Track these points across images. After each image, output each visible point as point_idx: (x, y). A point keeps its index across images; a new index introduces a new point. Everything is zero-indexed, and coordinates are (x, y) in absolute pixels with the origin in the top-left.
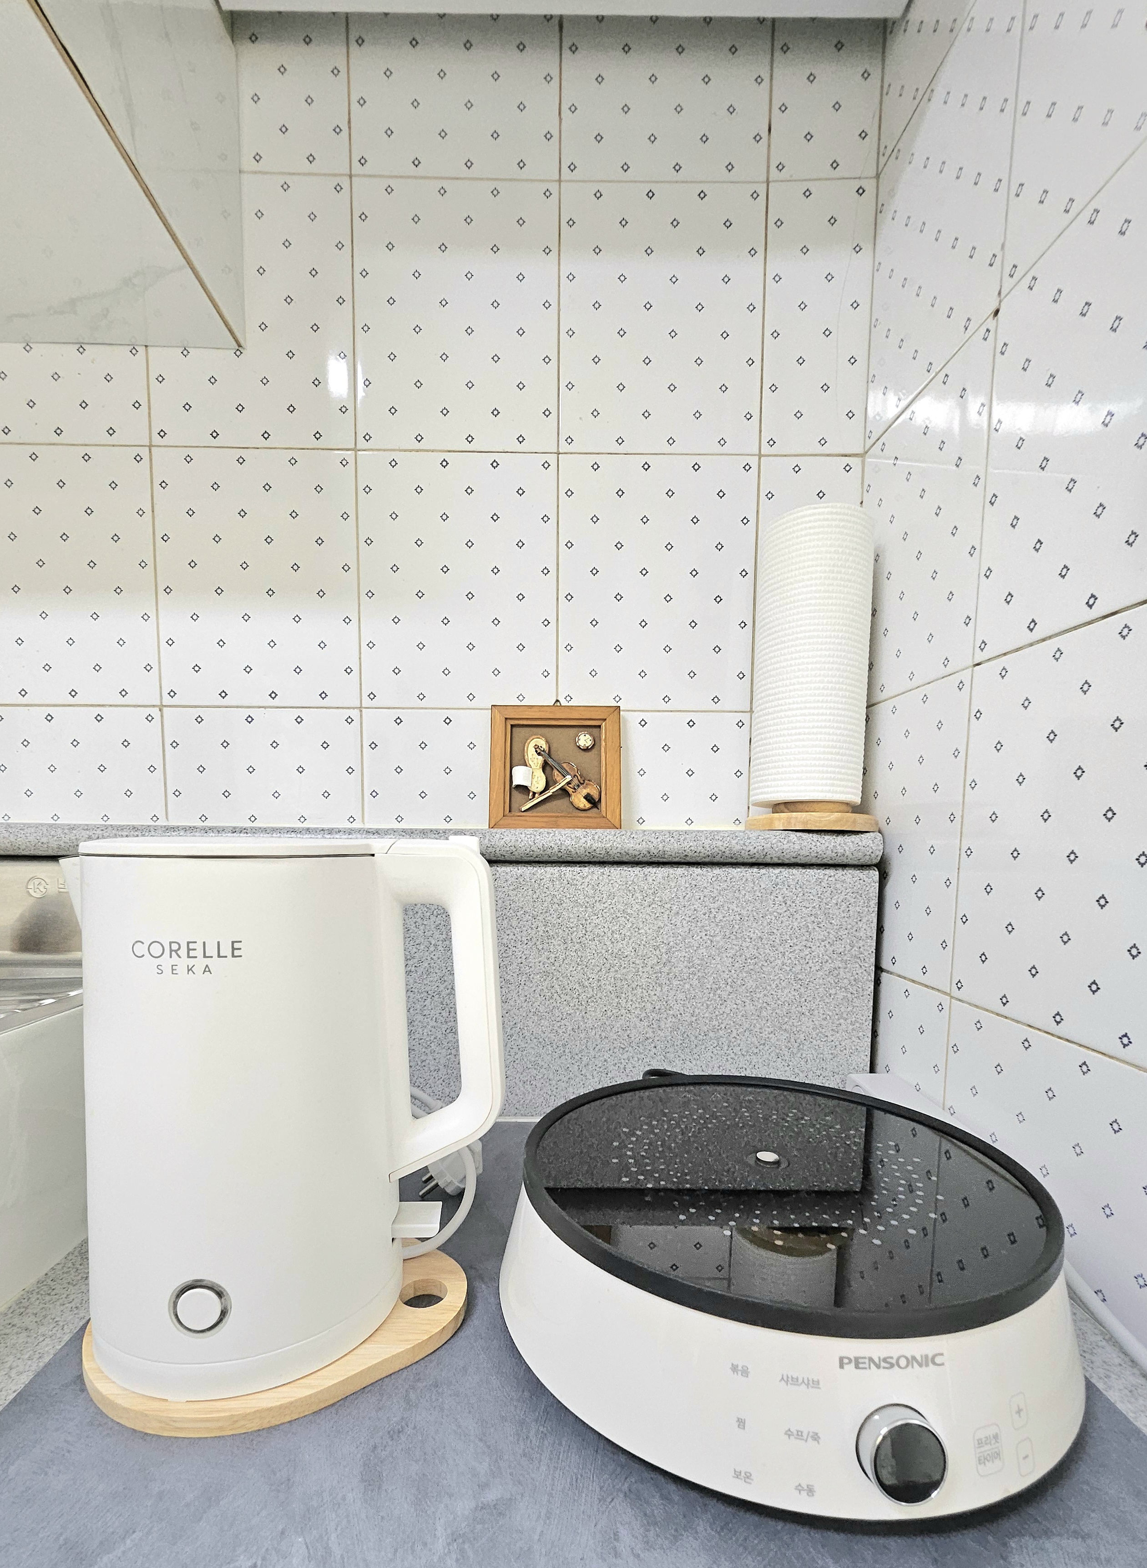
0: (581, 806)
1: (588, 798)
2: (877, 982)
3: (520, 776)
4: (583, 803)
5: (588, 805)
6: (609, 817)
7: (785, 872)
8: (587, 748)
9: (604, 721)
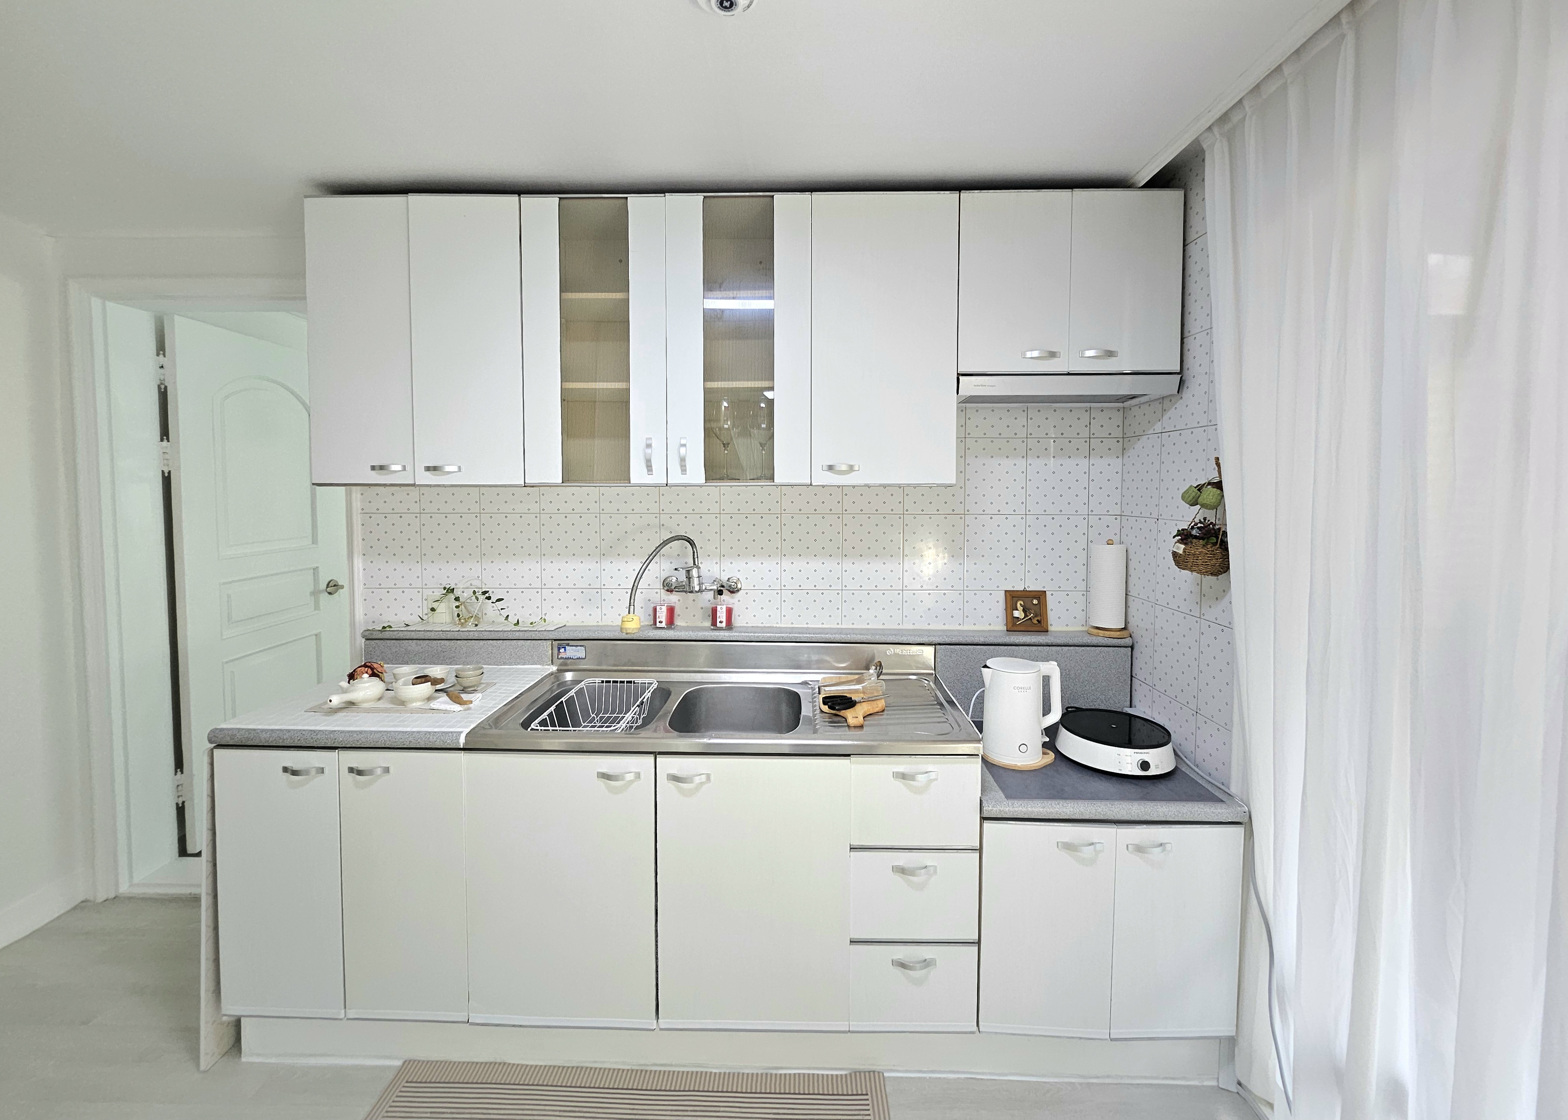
0: (1035, 623)
1: (1038, 621)
2: (1131, 680)
3: (1016, 614)
4: (1036, 622)
5: (1037, 622)
6: (1044, 627)
7: (1103, 648)
8: (1036, 605)
9: (1041, 596)
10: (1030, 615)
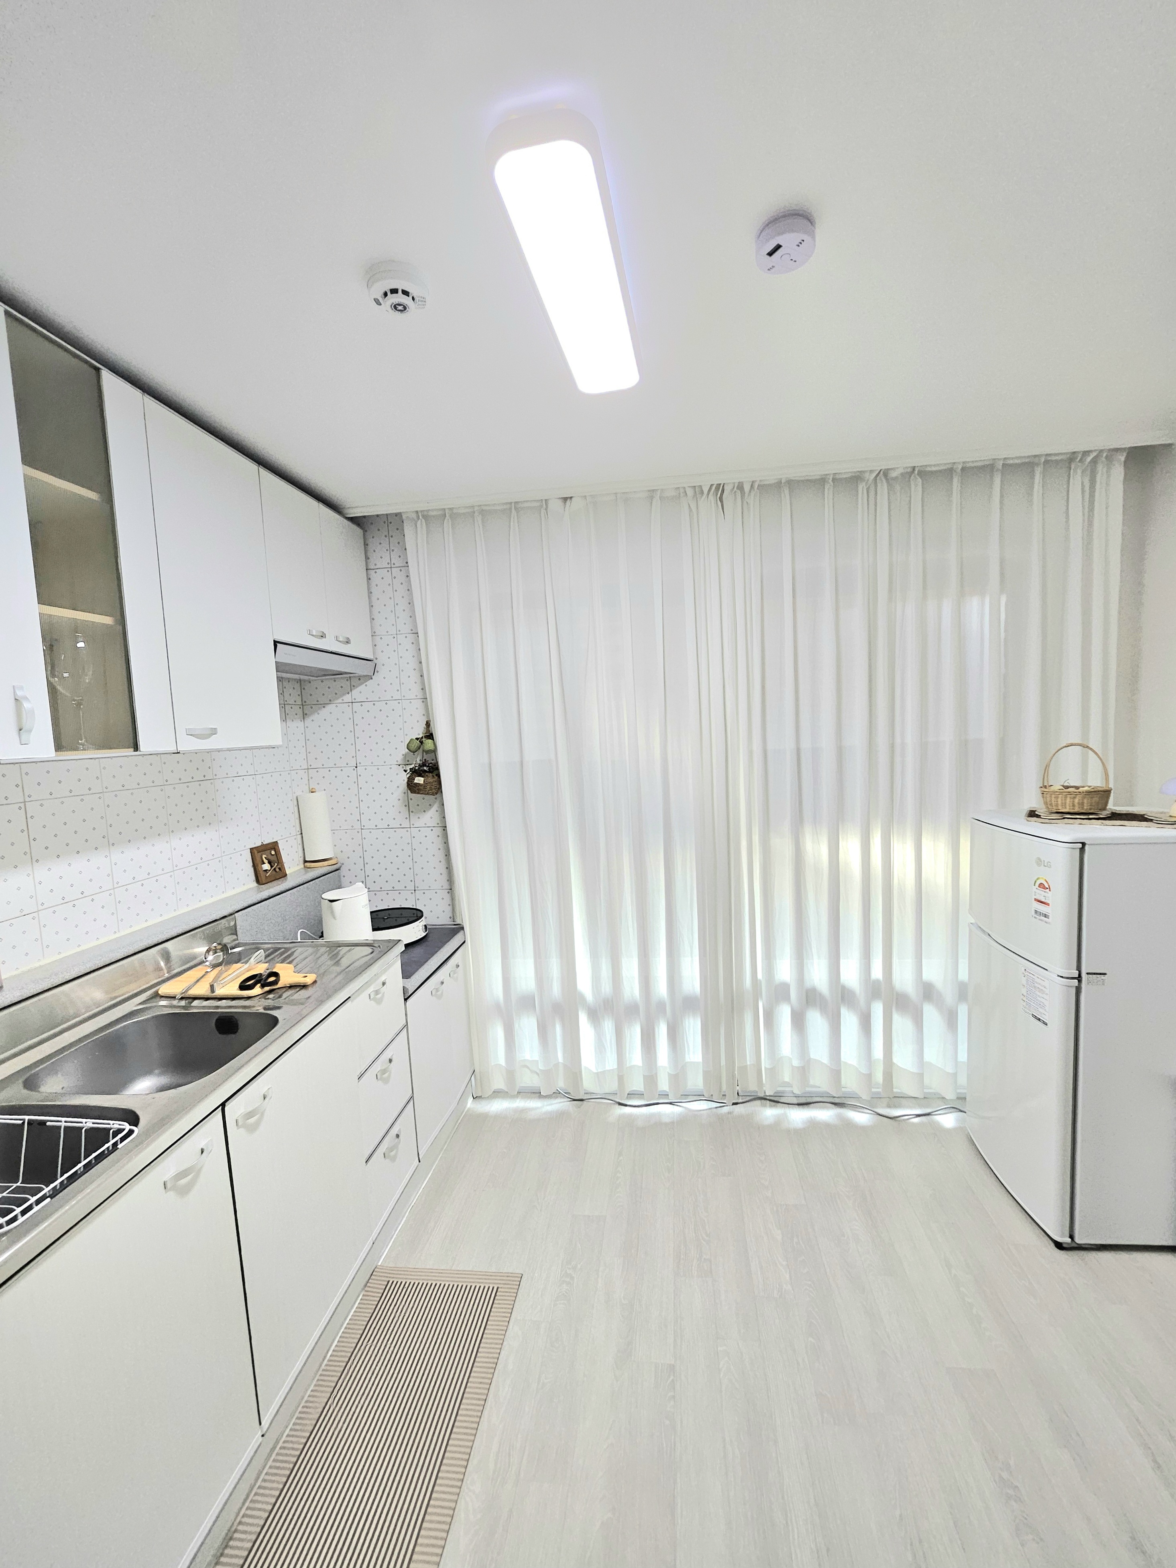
0: (279, 871)
1: (279, 868)
3: (264, 867)
6: (284, 872)
8: (273, 855)
9: (274, 846)
10: (275, 864)
